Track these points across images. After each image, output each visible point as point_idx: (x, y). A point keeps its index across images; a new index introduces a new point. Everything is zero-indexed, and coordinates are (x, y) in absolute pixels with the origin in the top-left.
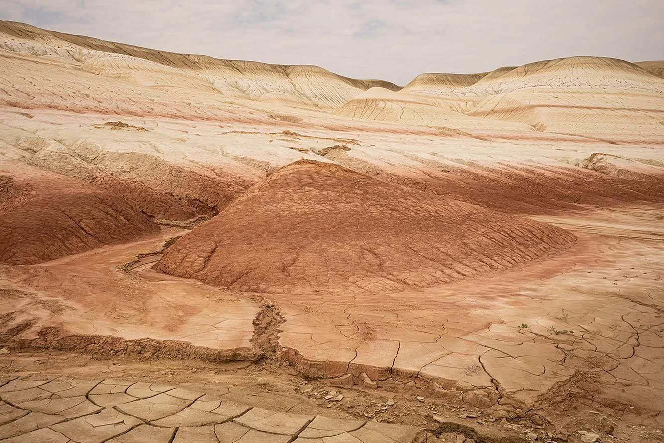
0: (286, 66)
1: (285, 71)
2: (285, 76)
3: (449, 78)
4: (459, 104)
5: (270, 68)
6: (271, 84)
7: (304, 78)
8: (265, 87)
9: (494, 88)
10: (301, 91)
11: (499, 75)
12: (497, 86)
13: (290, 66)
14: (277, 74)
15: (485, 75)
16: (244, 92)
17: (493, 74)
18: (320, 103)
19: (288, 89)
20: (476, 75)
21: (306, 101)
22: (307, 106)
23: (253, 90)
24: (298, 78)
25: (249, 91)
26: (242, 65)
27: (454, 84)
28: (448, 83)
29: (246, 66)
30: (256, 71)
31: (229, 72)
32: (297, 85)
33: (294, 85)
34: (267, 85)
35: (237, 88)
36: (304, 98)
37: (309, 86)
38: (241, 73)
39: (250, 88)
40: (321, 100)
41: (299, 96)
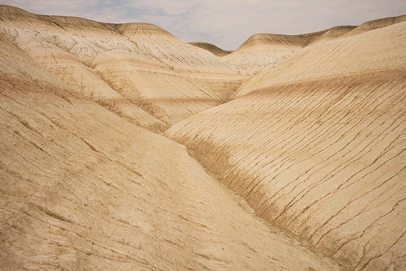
0: (117, 25)
1: (117, 29)
2: (119, 34)
7: (143, 35)
8: (99, 44)
10: (146, 51)
13: (120, 24)
14: (109, 31)
18: (175, 66)
22: (163, 69)
23: (83, 48)
24: (135, 36)
25: (76, 49)
26: (64, 20)
27: (289, 44)
28: (284, 43)
29: (68, 21)
30: (82, 27)
31: (45, 26)
32: (138, 43)
33: (135, 44)
34: (102, 41)
35: (56, 45)
36: (153, 59)
37: (153, 44)
38: (62, 28)
39: (77, 46)
40: (174, 62)
41: (146, 56)
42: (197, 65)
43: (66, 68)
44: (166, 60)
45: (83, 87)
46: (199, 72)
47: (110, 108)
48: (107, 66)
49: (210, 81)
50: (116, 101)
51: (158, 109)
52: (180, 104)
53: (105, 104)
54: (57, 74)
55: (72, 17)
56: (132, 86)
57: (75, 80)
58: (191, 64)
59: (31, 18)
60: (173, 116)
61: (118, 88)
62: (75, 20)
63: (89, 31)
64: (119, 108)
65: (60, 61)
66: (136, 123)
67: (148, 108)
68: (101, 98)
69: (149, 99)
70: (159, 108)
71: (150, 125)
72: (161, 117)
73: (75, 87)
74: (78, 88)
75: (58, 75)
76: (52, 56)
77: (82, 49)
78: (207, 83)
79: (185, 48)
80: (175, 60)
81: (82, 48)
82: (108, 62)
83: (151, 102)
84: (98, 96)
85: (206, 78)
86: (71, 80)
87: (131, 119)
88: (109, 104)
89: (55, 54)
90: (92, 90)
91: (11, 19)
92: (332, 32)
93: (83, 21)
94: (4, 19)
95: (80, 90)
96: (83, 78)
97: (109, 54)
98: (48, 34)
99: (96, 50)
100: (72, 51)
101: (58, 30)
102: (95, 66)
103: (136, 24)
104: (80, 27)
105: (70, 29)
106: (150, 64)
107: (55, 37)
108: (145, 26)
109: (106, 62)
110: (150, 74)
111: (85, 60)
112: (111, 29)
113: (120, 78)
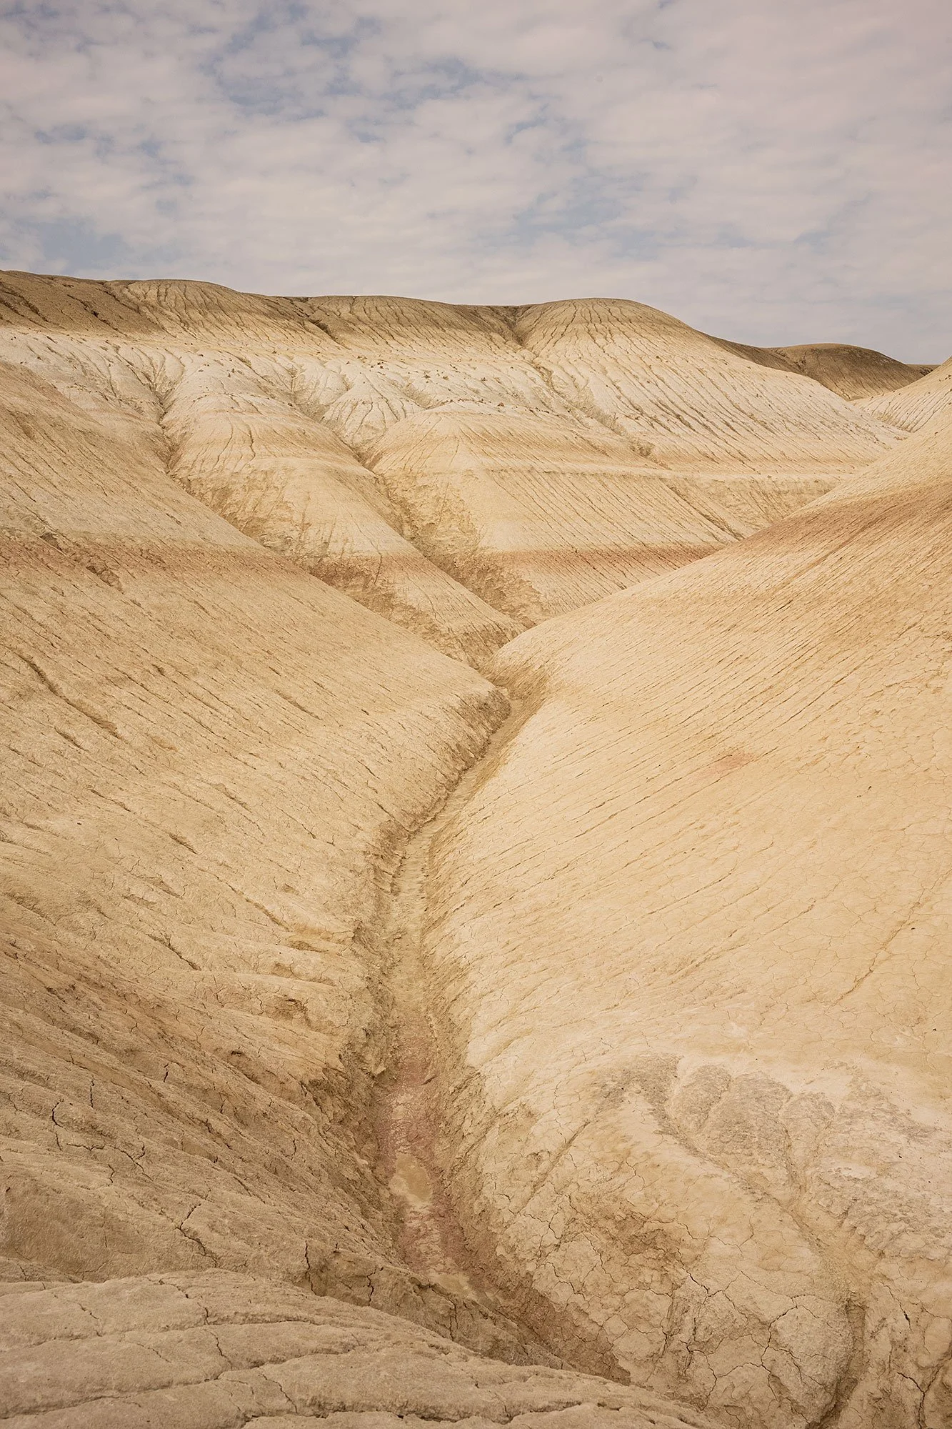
0: (516, 309)
1: (511, 326)
2: (512, 343)
5: (453, 317)
6: (449, 371)
7: (584, 343)
8: (416, 385)
10: (573, 396)
13: (529, 307)
14: (480, 335)
16: (316, 414)
18: (660, 442)
19: (520, 388)
21: (599, 434)
22: (605, 459)
23: (360, 403)
24: (560, 346)
25: (340, 406)
26: (345, 311)
29: (358, 314)
30: (398, 329)
31: (281, 337)
32: (556, 373)
33: (547, 374)
34: (427, 377)
35: (293, 398)
36: (591, 422)
37: (605, 372)
38: (333, 338)
39: (347, 396)
40: (660, 429)
41: (567, 414)
42: (744, 432)
43: (272, 472)
44: (633, 422)
45: (305, 526)
46: (743, 458)
47: (367, 582)
48: (407, 457)
49: (768, 488)
50: (384, 562)
51: (517, 585)
52: (599, 568)
53: (356, 571)
54: (247, 488)
55: (372, 298)
56: (462, 516)
57: (289, 505)
58: (719, 433)
59: (244, 315)
60: (558, 604)
61: (424, 523)
62: (379, 309)
63: (416, 339)
64: (388, 583)
65: (264, 450)
66: (429, 626)
67: (492, 580)
68: (347, 556)
69: (498, 555)
70: (521, 581)
71: (470, 630)
72: (523, 606)
73: (286, 524)
74: (292, 528)
75: (250, 492)
76: (248, 438)
77: (358, 406)
78: (755, 493)
79: (717, 379)
80: (666, 423)
81: (357, 404)
82: (412, 446)
83: (500, 565)
84: (338, 550)
85: (757, 477)
86: (278, 507)
87: (417, 614)
88: (366, 572)
89: (256, 432)
90: (327, 534)
91: (185, 324)
93: (404, 309)
94: (166, 324)
95: (295, 534)
96: (309, 499)
97: (423, 420)
98: (274, 364)
99: (397, 406)
100: (328, 415)
101: (314, 348)
102: (379, 457)
103: (573, 302)
104: (388, 328)
105: (355, 340)
106: (548, 445)
107: (292, 373)
108: (599, 308)
109: (409, 445)
110: (529, 476)
111: (358, 440)
112: (492, 325)
113: (434, 494)
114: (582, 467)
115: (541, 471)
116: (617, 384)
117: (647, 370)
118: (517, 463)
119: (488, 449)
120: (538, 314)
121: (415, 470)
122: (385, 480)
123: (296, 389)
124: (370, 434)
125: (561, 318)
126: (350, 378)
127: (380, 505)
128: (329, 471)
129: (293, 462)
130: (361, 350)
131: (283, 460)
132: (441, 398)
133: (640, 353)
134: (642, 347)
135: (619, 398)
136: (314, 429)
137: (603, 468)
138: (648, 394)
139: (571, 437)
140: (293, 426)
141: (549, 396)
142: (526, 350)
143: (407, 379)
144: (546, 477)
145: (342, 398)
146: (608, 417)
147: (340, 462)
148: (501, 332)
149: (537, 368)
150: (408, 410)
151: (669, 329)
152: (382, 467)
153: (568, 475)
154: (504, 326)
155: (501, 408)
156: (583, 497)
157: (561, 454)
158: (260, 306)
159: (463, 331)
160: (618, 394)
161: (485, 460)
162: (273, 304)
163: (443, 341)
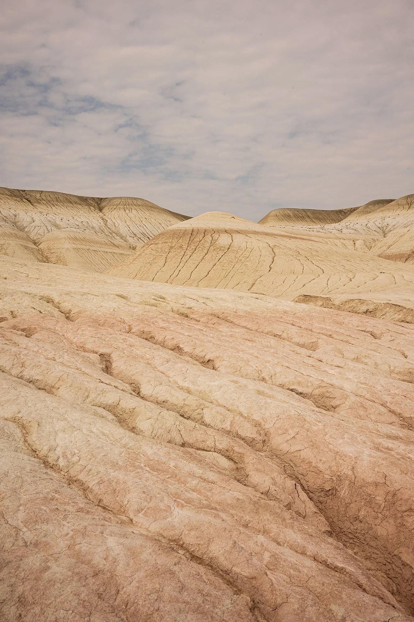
0: (102, 199)
1: (98, 205)
2: (97, 210)
3: (309, 214)
4: (343, 243)
5: (77, 200)
6: (70, 218)
7: (122, 211)
8: (57, 222)
9: (377, 223)
10: (114, 229)
11: (373, 209)
12: (380, 221)
13: (106, 198)
14: (86, 207)
15: (352, 211)
16: (22, 229)
17: (365, 208)
18: (140, 245)
19: (95, 225)
20: (340, 211)
21: (119, 242)
22: (117, 248)
23: (37, 226)
24: (113, 212)
25: (31, 227)
26: (38, 196)
27: (315, 222)
28: (309, 220)
29: (42, 197)
30: (56, 203)
31: (13, 203)
32: (109, 221)
33: (105, 221)
34: (62, 220)
35: (15, 224)
36: (117, 237)
37: (126, 222)
38: (32, 205)
39: (33, 224)
40: (142, 242)
41: (110, 235)
44: (132, 239)
48: (49, 244)
55: (49, 192)
62: (50, 196)
63: (62, 207)
77: (36, 228)
80: (144, 240)
82: (52, 240)
92: (366, 207)
93: (60, 196)
97: (56, 232)
98: (9, 212)
99: (49, 228)
100: (26, 230)
101: (25, 208)
102: (41, 243)
103: (121, 198)
104: (53, 203)
105: (40, 206)
106: (97, 243)
107: (15, 216)
108: (129, 200)
109: (50, 240)
110: (87, 251)
111: (35, 238)
112: (92, 204)
113: (56, 255)
114: (106, 250)
115: (92, 250)
116: (129, 226)
117: (141, 222)
118: (84, 247)
119: (75, 242)
120: (108, 201)
121: (51, 247)
122: (41, 250)
123: (16, 221)
124: (39, 236)
125: (115, 203)
126: (35, 218)
127: (39, 257)
128: (22, 245)
129: (11, 242)
130: (42, 210)
131: (7, 242)
132: (65, 226)
133: (140, 216)
134: (141, 215)
135: (129, 230)
136: (21, 233)
137: (114, 251)
138: (139, 230)
139: (107, 241)
140: (12, 232)
141: (105, 229)
142: (101, 213)
143: (54, 220)
144: (93, 252)
145: (32, 225)
146: (123, 236)
147: (27, 243)
148: (94, 207)
149: (103, 219)
150: (53, 230)
151: (153, 209)
152: (41, 246)
153: (101, 252)
154: (96, 205)
155: (84, 231)
156: (105, 259)
157: (101, 246)
158: (7, 192)
159: (80, 206)
160: (129, 229)
161: (73, 245)
162: (12, 192)
163: (72, 208)
